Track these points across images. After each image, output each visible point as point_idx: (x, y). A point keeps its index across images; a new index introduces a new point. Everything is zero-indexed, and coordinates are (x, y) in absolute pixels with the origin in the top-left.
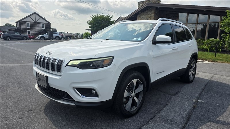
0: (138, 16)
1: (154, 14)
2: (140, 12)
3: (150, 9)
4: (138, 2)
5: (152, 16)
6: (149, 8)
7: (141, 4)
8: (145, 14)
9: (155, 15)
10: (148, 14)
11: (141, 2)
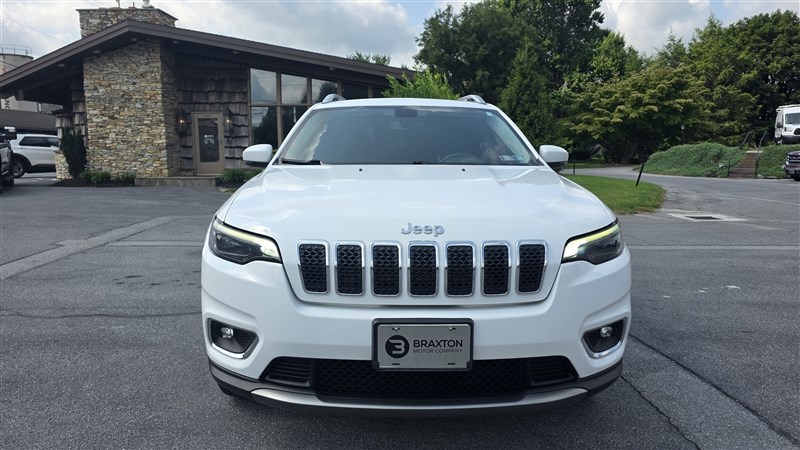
0: (86, 66)
1: (159, 65)
2: (97, 52)
3: (142, 42)
4: (80, 11)
5: (152, 72)
6: (134, 40)
7: (95, 21)
8: (117, 60)
9: (163, 69)
10: (133, 62)
11: (95, 11)
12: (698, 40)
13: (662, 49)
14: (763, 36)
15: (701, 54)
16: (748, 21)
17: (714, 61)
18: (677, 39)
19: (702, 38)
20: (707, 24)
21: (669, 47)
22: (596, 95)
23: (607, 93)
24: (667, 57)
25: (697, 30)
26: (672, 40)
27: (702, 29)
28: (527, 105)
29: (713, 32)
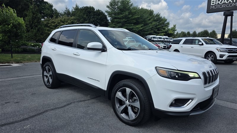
12: (74, 10)
13: (64, 11)
14: (88, 12)
15: (75, 14)
16: (84, 7)
17: (78, 17)
18: (68, 9)
19: (75, 10)
20: (75, 6)
21: (66, 11)
22: (50, 22)
23: (53, 22)
24: (66, 13)
25: (73, 7)
26: (67, 9)
27: (74, 7)
28: (36, 24)
29: (77, 9)
